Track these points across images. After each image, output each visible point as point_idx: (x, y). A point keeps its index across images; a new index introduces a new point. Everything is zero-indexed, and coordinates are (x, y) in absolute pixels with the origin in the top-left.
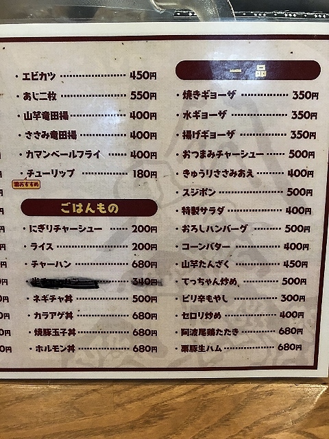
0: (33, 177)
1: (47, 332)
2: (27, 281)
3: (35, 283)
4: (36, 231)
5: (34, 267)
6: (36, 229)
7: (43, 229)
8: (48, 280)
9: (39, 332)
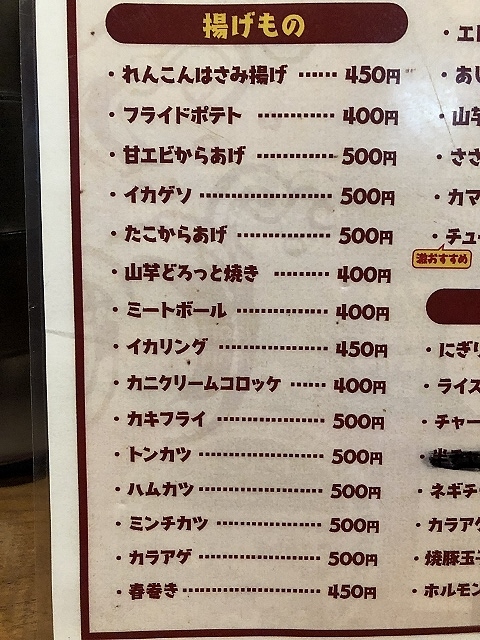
0: (458, 244)
1: (450, 558)
2: (422, 457)
3: (439, 460)
4: (452, 356)
5: (440, 427)
6: (452, 350)
7: (467, 350)
8: (465, 453)
9: (434, 558)
